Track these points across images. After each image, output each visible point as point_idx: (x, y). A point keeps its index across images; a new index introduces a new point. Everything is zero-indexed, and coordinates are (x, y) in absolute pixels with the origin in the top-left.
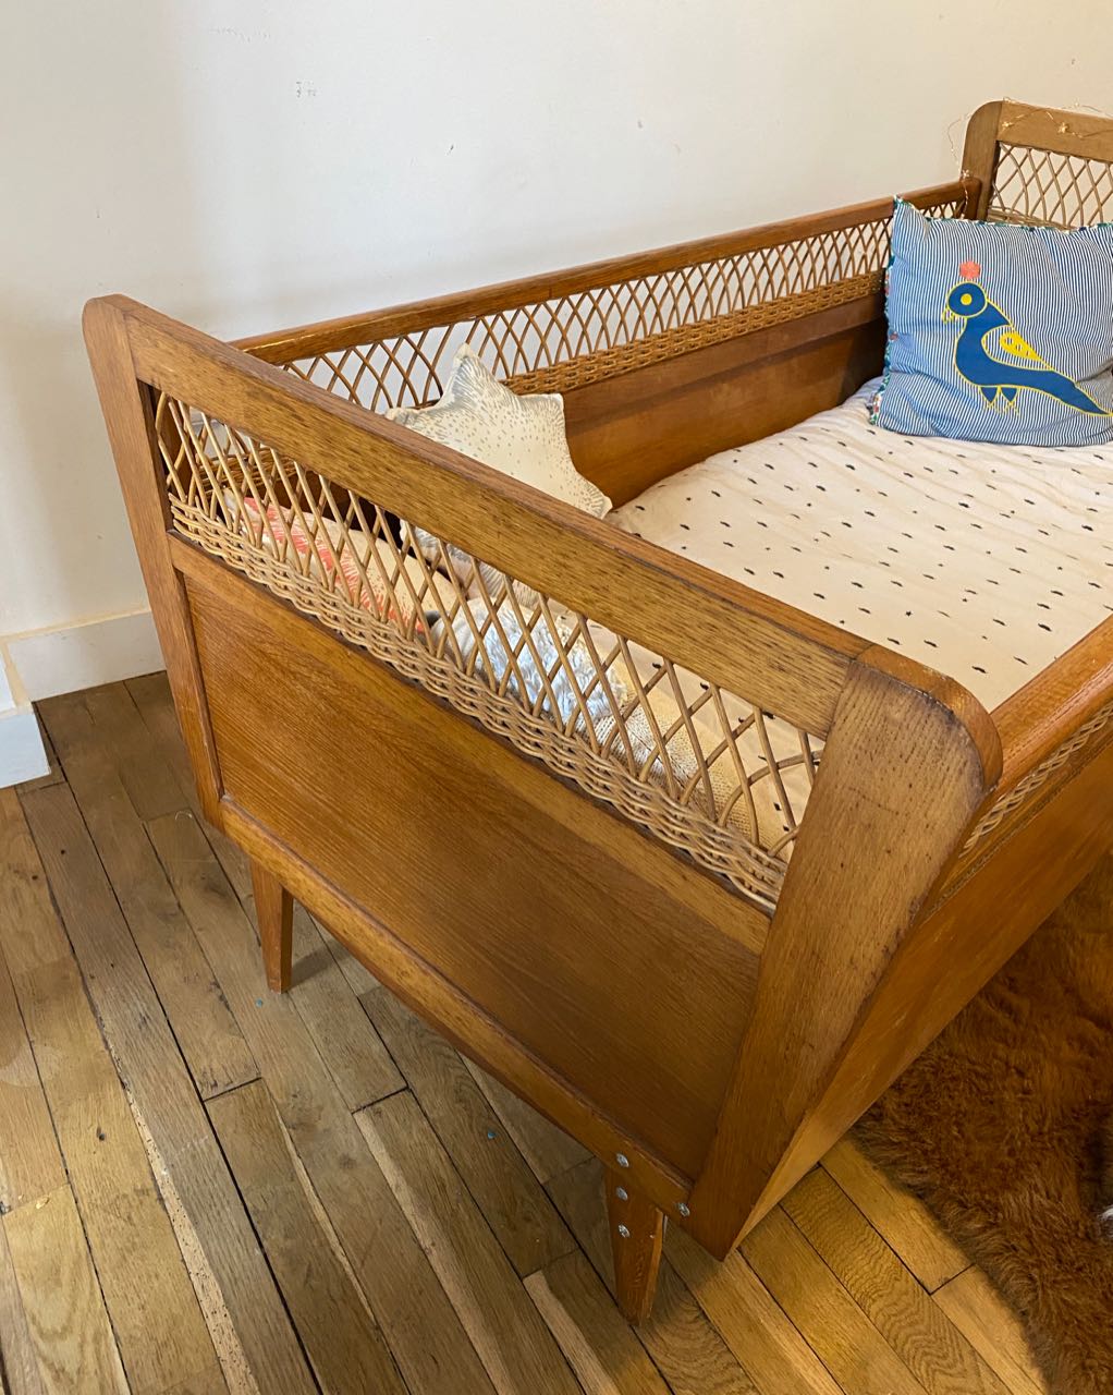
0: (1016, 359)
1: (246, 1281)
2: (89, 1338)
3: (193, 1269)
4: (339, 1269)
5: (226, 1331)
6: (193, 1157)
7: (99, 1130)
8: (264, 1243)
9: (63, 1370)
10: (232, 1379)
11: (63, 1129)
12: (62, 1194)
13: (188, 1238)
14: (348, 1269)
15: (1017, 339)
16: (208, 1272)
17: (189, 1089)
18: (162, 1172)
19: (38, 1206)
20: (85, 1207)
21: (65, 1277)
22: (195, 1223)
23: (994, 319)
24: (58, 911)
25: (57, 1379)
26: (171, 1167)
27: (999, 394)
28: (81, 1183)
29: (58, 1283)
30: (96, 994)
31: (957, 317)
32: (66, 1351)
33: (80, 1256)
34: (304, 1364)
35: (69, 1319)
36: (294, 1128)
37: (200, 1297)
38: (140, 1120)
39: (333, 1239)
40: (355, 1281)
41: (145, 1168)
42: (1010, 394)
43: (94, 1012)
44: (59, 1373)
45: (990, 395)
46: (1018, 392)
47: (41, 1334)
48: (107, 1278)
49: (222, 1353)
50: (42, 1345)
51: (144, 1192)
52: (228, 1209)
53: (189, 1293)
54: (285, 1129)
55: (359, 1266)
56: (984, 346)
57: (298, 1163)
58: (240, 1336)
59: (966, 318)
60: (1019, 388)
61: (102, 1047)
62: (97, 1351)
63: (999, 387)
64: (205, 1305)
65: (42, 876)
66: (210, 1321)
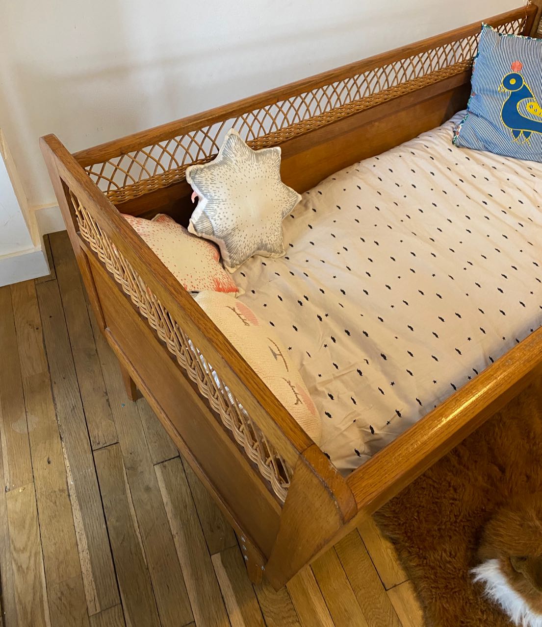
0: (534, 116)
1: (98, 539)
2: (33, 555)
3: (78, 530)
4: (136, 539)
5: (87, 561)
6: (85, 477)
7: (48, 459)
8: (108, 523)
9: (21, 567)
10: (86, 582)
11: (34, 456)
12: (30, 486)
13: (77, 514)
14: (140, 540)
15: (536, 106)
16: (83, 532)
17: (88, 444)
18: (71, 482)
19: (20, 491)
20: (38, 496)
21: (27, 526)
22: (81, 509)
23: (526, 94)
24: (45, 347)
25: (18, 570)
26: (75, 481)
27: (521, 134)
28: (39, 483)
29: (24, 527)
30: (56, 392)
31: (507, 90)
32: (23, 558)
33: (34, 517)
34: (115, 581)
35: (26, 545)
36: (128, 469)
37: (79, 543)
38: (66, 456)
39: (136, 525)
40: (142, 546)
41: (65, 480)
42: (527, 135)
43: (54, 400)
44: (19, 568)
45: (516, 134)
46: (531, 135)
47: (15, 549)
48: (43, 528)
49: (83, 570)
50: (15, 554)
51: (62, 491)
52: (95, 504)
53: (74, 542)
54: (124, 469)
55: (145, 538)
56: (518, 108)
57: (127, 486)
58: (92, 563)
59: (511, 91)
60: (532, 132)
61: (55, 419)
62: (35, 561)
63: (522, 131)
64: (80, 547)
65: (40, 328)
66: (81, 555)
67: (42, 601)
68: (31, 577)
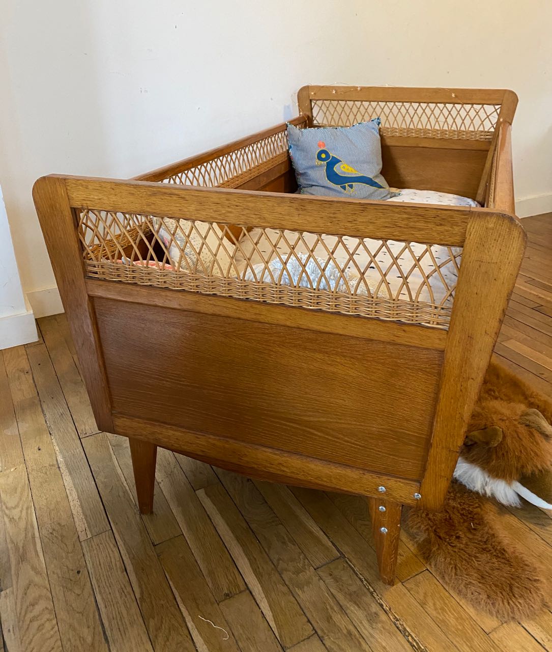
0: (348, 173)
1: (87, 491)
2: (25, 508)
3: (67, 488)
4: (124, 488)
5: (77, 506)
6: (73, 455)
7: (39, 447)
8: (96, 480)
9: (13, 518)
10: (77, 520)
11: (25, 447)
12: (22, 467)
13: (68, 480)
14: (127, 488)
15: (346, 166)
16: (73, 489)
17: (76, 435)
18: (60, 459)
19: (12, 470)
20: (29, 470)
21: (19, 490)
22: (70, 474)
23: (336, 161)
24: (34, 382)
25: (10, 521)
26: (64, 457)
27: (347, 187)
28: (29, 464)
29: (16, 493)
30: (45, 407)
31: (322, 162)
32: (16, 513)
33: (25, 484)
34: (105, 515)
35: (18, 503)
36: (114, 446)
37: (69, 495)
38: (55, 444)
39: (123, 479)
40: (129, 491)
41: (54, 458)
42: (351, 186)
43: (43, 411)
44: (11, 519)
45: (344, 188)
46: (354, 186)
47: (7, 508)
48: (34, 491)
49: (74, 512)
50: (7, 512)
51: (53, 465)
52: (84, 470)
53: (65, 496)
54: (110, 446)
55: (132, 487)
56: (335, 171)
57: (114, 457)
58: (82, 508)
59: (326, 162)
60: (353, 183)
61: (44, 423)
62: (27, 513)
63: (346, 185)
64: (70, 498)
65: (30, 372)
66: (72, 504)
67: (33, 537)
68: (22, 524)
